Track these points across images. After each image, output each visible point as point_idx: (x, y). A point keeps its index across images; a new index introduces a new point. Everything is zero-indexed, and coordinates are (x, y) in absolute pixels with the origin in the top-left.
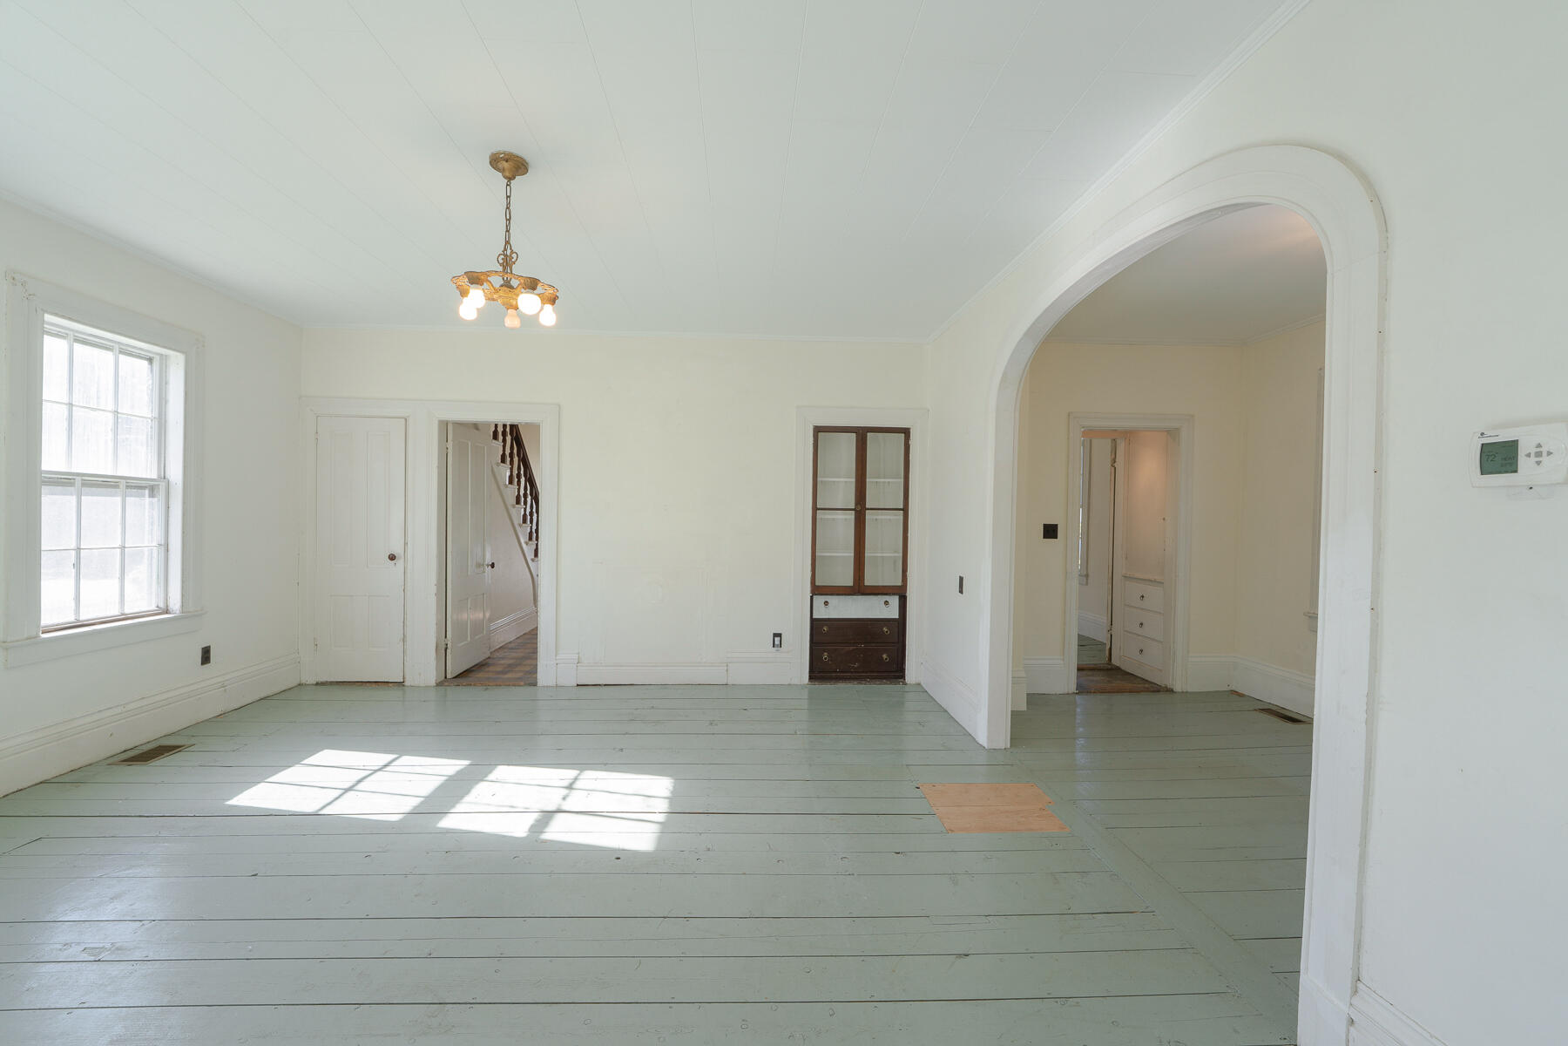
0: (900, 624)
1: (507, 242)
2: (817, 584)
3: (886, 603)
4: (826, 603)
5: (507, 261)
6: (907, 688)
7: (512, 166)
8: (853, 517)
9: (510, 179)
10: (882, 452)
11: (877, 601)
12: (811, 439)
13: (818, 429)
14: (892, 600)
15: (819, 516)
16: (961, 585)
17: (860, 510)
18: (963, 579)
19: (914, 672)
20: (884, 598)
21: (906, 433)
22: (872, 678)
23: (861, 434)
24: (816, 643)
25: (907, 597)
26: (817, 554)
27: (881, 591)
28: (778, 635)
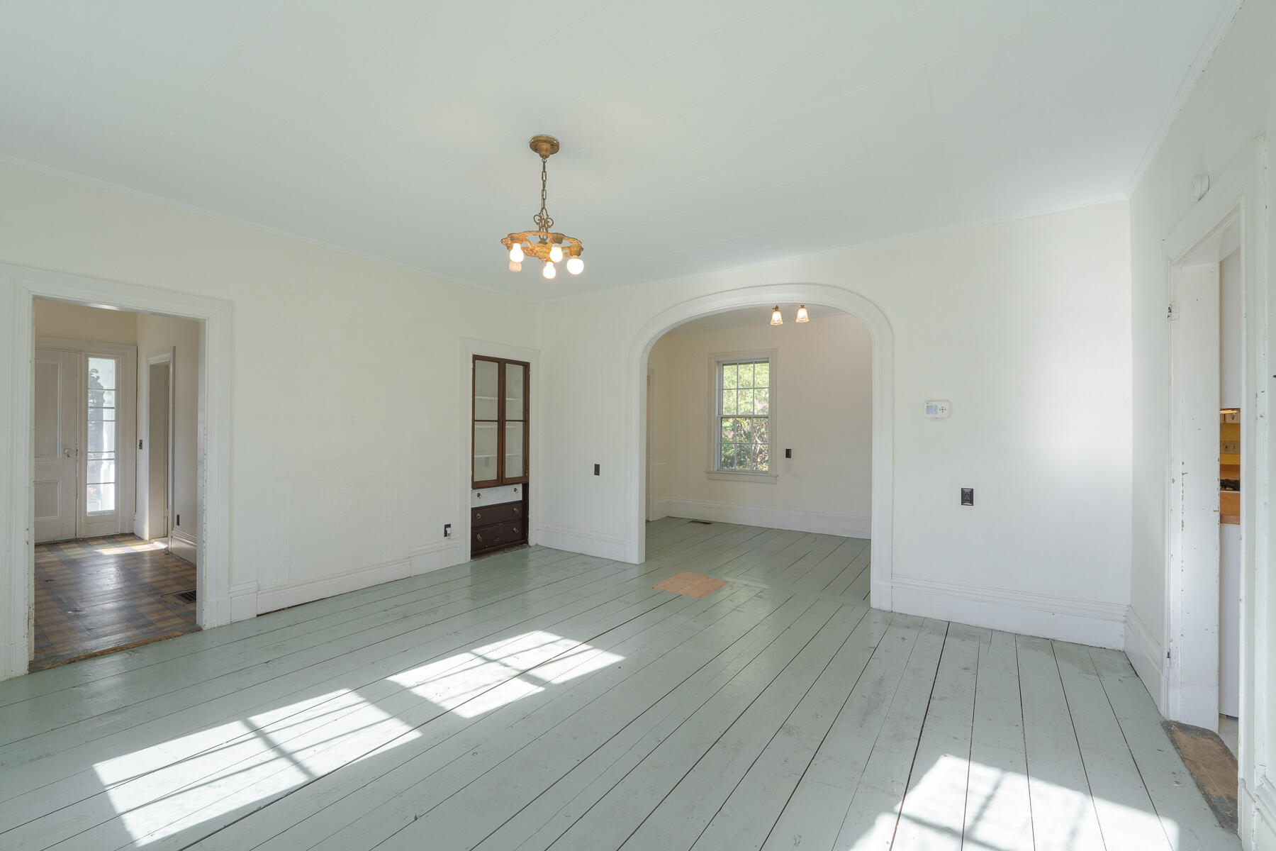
0: (524, 503)
1: (543, 208)
2: (475, 480)
3: (515, 490)
4: (479, 495)
5: (543, 222)
6: (530, 550)
7: (544, 146)
8: (497, 426)
9: (545, 157)
10: (514, 374)
11: (510, 489)
12: (472, 364)
13: (476, 358)
14: (520, 487)
15: (476, 426)
16: (597, 469)
17: (502, 421)
18: (599, 465)
19: (534, 537)
20: (515, 486)
21: (526, 366)
22: (507, 547)
23: (502, 364)
24: (473, 528)
25: (528, 484)
26: (475, 456)
27: (513, 481)
28: (448, 526)
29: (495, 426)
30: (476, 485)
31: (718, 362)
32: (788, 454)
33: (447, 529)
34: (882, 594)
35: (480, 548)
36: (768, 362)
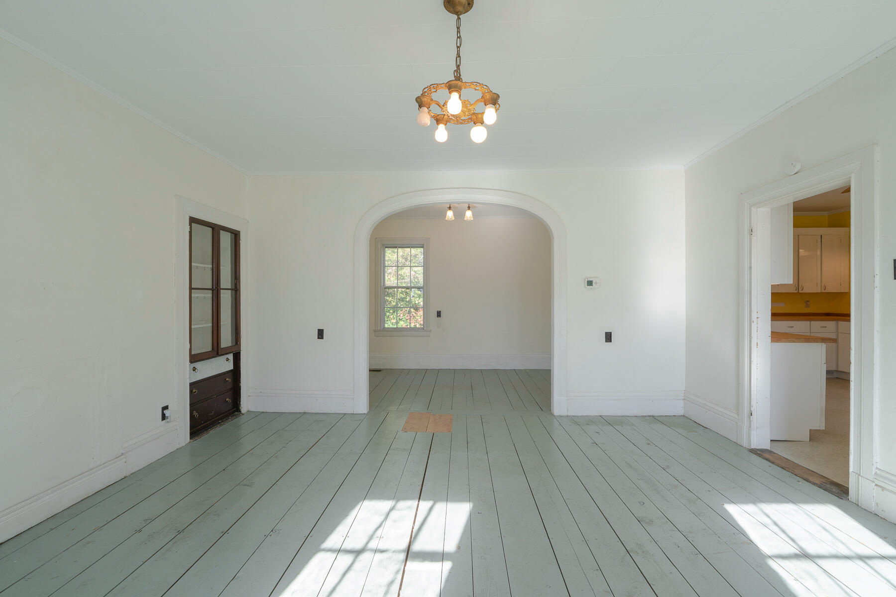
0: (236, 373)
2: (192, 353)
3: (228, 360)
4: (194, 369)
6: (242, 417)
8: (211, 295)
10: (225, 240)
11: (222, 359)
12: (189, 227)
13: (193, 220)
14: (231, 357)
15: (193, 295)
16: (321, 334)
17: (216, 290)
18: (323, 330)
19: (246, 404)
20: (227, 356)
21: (236, 236)
22: (222, 419)
23: (216, 230)
24: (191, 405)
25: (240, 353)
26: (192, 327)
27: (226, 351)
28: (166, 408)
29: (209, 294)
30: (195, 358)
31: (383, 245)
32: (439, 314)
33: (165, 412)
34: (561, 404)
35: (198, 427)
36: (422, 247)
